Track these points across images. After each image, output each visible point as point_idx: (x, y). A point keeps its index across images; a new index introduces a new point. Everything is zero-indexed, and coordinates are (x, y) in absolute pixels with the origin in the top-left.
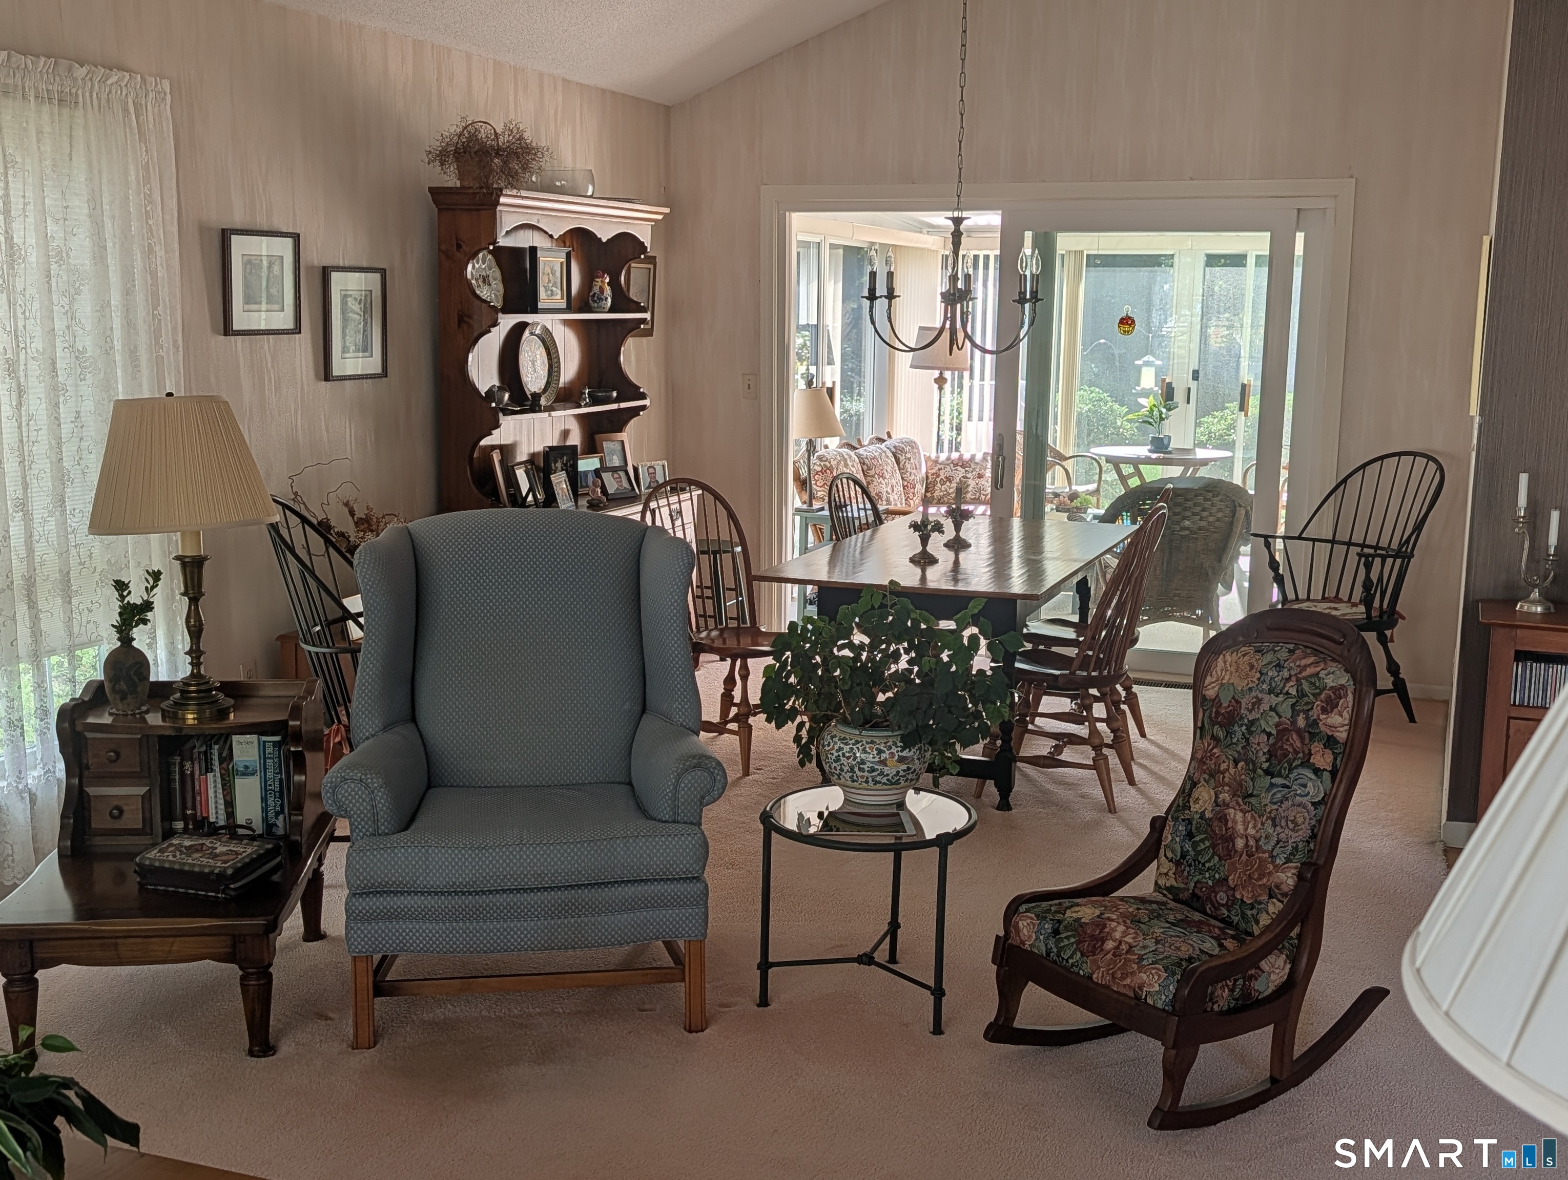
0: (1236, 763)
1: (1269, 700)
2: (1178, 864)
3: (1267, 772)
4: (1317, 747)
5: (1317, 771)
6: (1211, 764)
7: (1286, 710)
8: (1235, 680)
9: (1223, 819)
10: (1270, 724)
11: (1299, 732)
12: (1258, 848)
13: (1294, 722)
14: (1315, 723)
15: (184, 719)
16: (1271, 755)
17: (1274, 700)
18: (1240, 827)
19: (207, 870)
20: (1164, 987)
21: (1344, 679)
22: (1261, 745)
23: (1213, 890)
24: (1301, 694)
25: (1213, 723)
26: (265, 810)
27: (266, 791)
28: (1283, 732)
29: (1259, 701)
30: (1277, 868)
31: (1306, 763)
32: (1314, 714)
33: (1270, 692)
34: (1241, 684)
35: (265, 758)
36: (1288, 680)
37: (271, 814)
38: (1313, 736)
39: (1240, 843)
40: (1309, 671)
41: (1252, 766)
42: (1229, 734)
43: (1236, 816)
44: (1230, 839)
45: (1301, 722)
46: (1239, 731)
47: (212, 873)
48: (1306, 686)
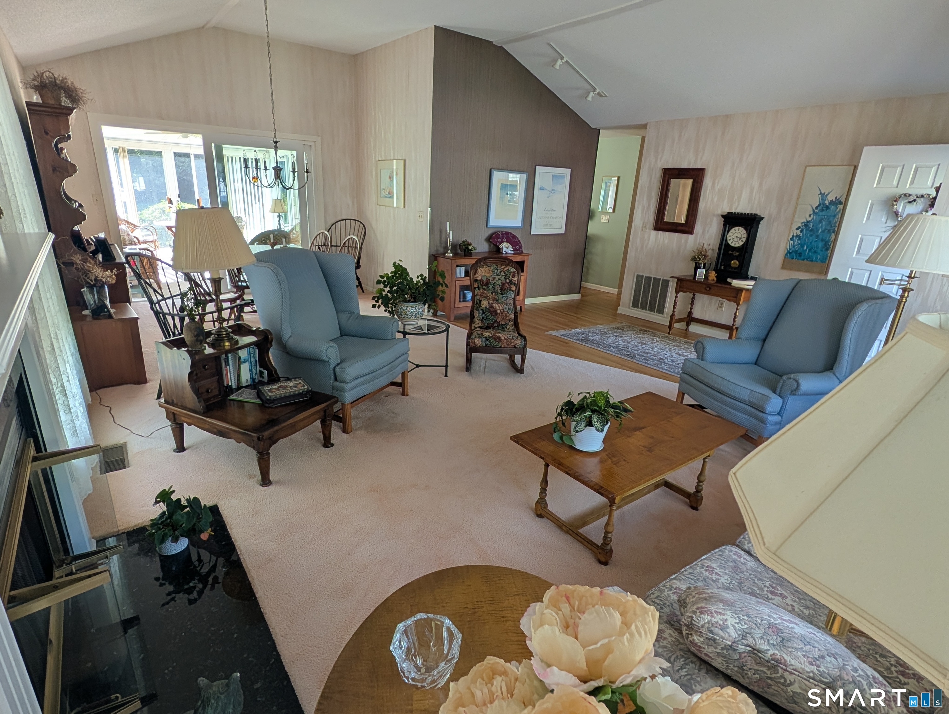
0: (492, 293)
1: (497, 278)
2: (481, 320)
3: (501, 294)
4: (512, 286)
5: (513, 291)
6: (485, 295)
7: (503, 279)
8: (486, 274)
9: (492, 307)
10: (499, 283)
11: (508, 283)
12: (504, 311)
13: (506, 281)
14: (511, 280)
15: (224, 346)
16: (501, 289)
17: (499, 277)
18: (498, 308)
19: (301, 391)
20: (522, 343)
21: (515, 270)
22: (498, 288)
23: (493, 324)
24: (506, 275)
25: (482, 285)
26: (251, 374)
27: (252, 367)
28: (503, 284)
29: (495, 278)
30: (510, 314)
31: (511, 290)
32: (510, 279)
33: (497, 275)
34: (488, 275)
35: (250, 354)
36: (501, 272)
37: (254, 375)
38: (511, 284)
39: (499, 311)
40: (506, 269)
41: (497, 293)
42: (488, 287)
43: (496, 306)
44: (496, 311)
45: (508, 281)
46: (491, 286)
47: (304, 391)
48: (506, 273)
